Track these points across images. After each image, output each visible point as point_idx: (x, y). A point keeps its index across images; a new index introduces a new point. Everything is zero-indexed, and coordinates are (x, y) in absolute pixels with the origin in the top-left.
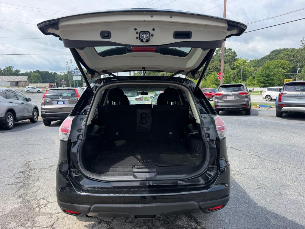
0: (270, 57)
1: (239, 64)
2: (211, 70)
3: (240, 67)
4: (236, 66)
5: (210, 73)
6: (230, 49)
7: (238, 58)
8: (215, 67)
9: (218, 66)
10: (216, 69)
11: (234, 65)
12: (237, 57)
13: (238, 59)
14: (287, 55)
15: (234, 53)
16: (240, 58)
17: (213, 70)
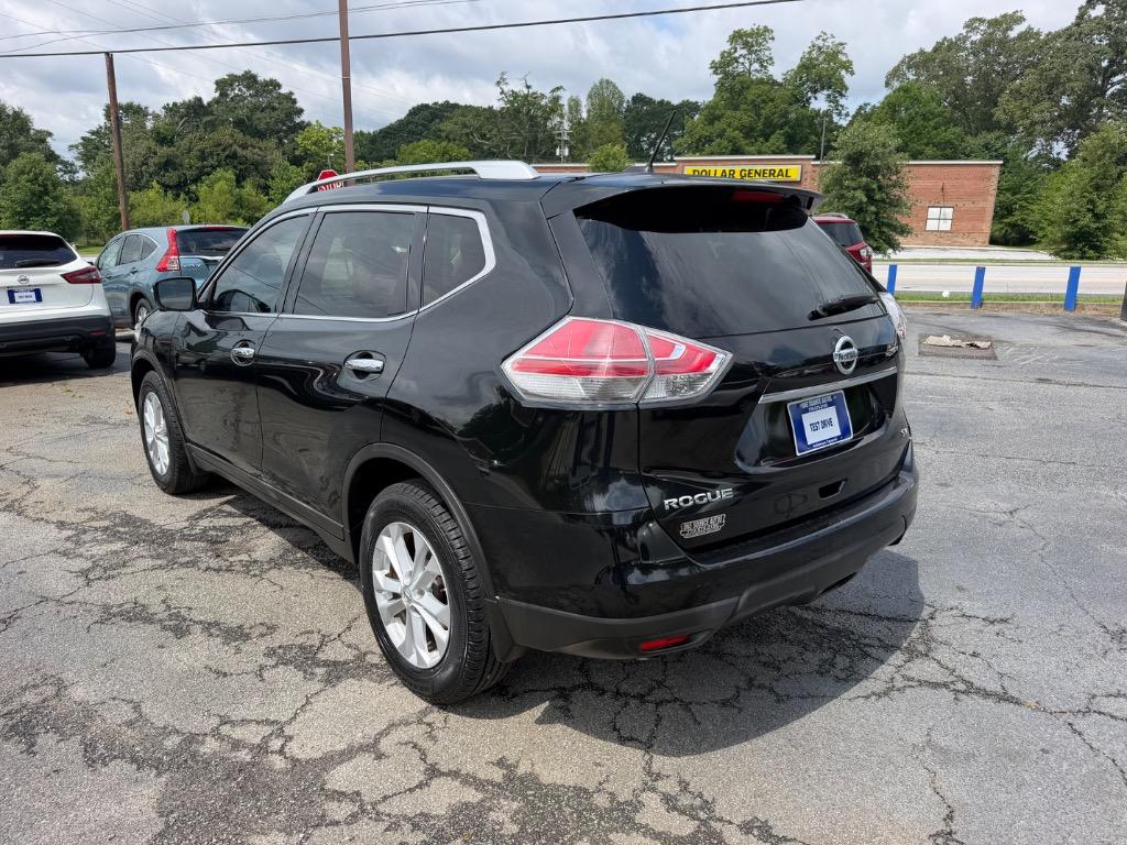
0: (410, 126)
1: (315, 144)
2: (211, 161)
3: (318, 155)
4: (306, 150)
5: (209, 174)
6: (275, 85)
7: (306, 120)
8: (224, 150)
9: (235, 147)
10: (227, 157)
11: (294, 149)
12: (304, 118)
13: (309, 124)
14: (465, 126)
15: (290, 98)
16: (314, 123)
17: (219, 162)
